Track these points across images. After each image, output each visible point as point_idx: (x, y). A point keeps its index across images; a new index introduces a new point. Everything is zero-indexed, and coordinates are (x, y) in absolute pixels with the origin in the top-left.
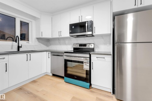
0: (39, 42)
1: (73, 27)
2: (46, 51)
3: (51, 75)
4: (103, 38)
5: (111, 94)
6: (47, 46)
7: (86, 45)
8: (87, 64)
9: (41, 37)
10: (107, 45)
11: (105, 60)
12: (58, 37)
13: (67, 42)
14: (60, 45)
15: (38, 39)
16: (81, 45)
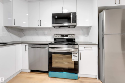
0: (9, 31)
1: (56, 17)
2: (22, 43)
3: (29, 71)
4: (82, 30)
5: (98, 80)
6: (20, 36)
7: (68, 35)
8: (75, 55)
9: (14, 25)
10: (86, 36)
11: (92, 50)
12: (37, 26)
13: (46, 32)
14: (38, 35)
15: (7, 27)
16: (62, 36)
